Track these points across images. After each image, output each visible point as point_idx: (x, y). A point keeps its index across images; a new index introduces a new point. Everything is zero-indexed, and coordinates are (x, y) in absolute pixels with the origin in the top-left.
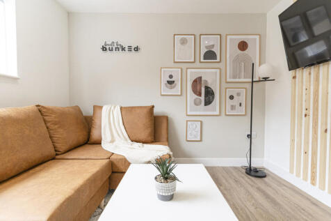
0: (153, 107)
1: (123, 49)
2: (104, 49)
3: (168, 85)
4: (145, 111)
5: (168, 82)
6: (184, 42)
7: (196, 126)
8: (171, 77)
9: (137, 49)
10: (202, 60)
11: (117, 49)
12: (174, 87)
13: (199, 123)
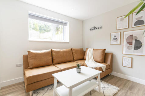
0: (105, 50)
1: (96, 28)
2: (91, 30)
3: (114, 40)
4: (101, 51)
5: (114, 39)
6: (122, 20)
7: (129, 60)
8: (115, 36)
9: (101, 27)
10: (133, 26)
11: (94, 29)
12: (116, 41)
13: (131, 58)
